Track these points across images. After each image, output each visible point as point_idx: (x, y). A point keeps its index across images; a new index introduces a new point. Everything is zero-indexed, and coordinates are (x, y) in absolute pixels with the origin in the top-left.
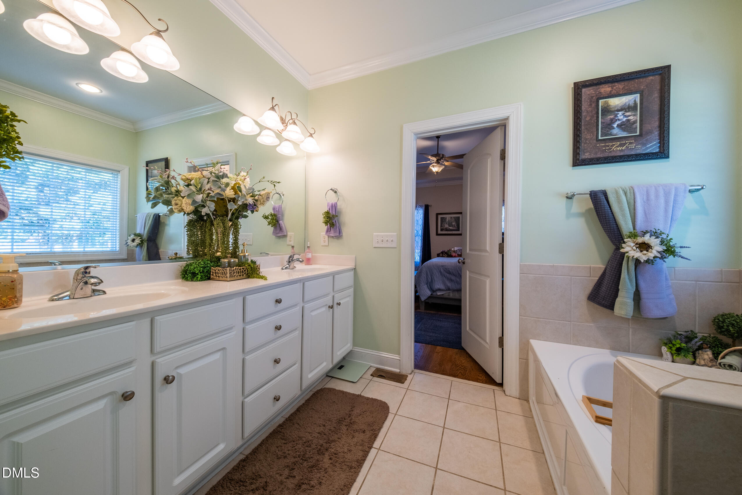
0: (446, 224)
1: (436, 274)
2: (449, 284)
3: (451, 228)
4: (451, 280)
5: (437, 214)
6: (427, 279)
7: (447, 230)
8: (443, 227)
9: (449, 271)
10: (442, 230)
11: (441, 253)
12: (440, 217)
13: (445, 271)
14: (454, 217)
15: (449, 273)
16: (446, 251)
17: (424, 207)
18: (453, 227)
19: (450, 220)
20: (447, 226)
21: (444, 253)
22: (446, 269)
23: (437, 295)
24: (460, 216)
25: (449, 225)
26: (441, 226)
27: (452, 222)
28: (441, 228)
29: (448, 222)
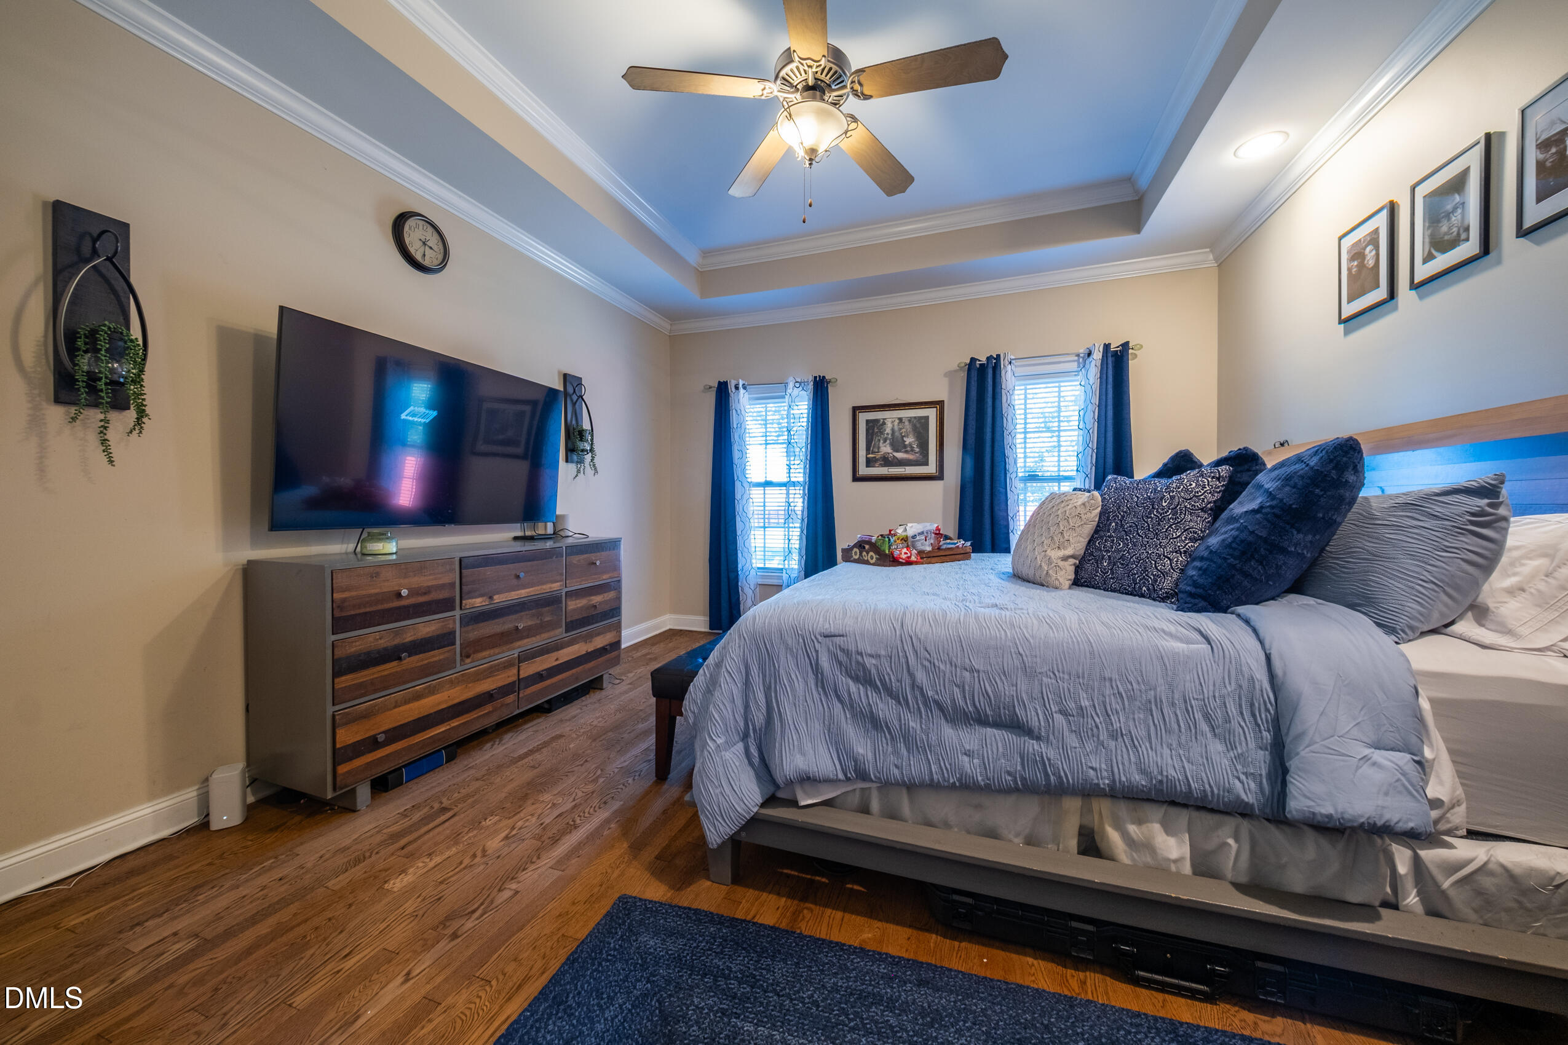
0: (885, 441)
1: (791, 681)
2: (862, 747)
3: (899, 455)
4: (873, 723)
5: (856, 410)
6: (747, 707)
7: (887, 461)
8: (873, 453)
9: (864, 666)
10: (869, 463)
11: (855, 546)
12: (863, 418)
13: (840, 663)
14: (910, 420)
15: (864, 678)
16: (874, 539)
17: (811, 386)
18: (907, 452)
19: (896, 428)
20: (886, 449)
21: (867, 547)
22: (846, 652)
23: (795, 810)
24: (931, 413)
25: (892, 445)
26: (868, 450)
27: (903, 437)
28: (868, 456)
29: (890, 436)
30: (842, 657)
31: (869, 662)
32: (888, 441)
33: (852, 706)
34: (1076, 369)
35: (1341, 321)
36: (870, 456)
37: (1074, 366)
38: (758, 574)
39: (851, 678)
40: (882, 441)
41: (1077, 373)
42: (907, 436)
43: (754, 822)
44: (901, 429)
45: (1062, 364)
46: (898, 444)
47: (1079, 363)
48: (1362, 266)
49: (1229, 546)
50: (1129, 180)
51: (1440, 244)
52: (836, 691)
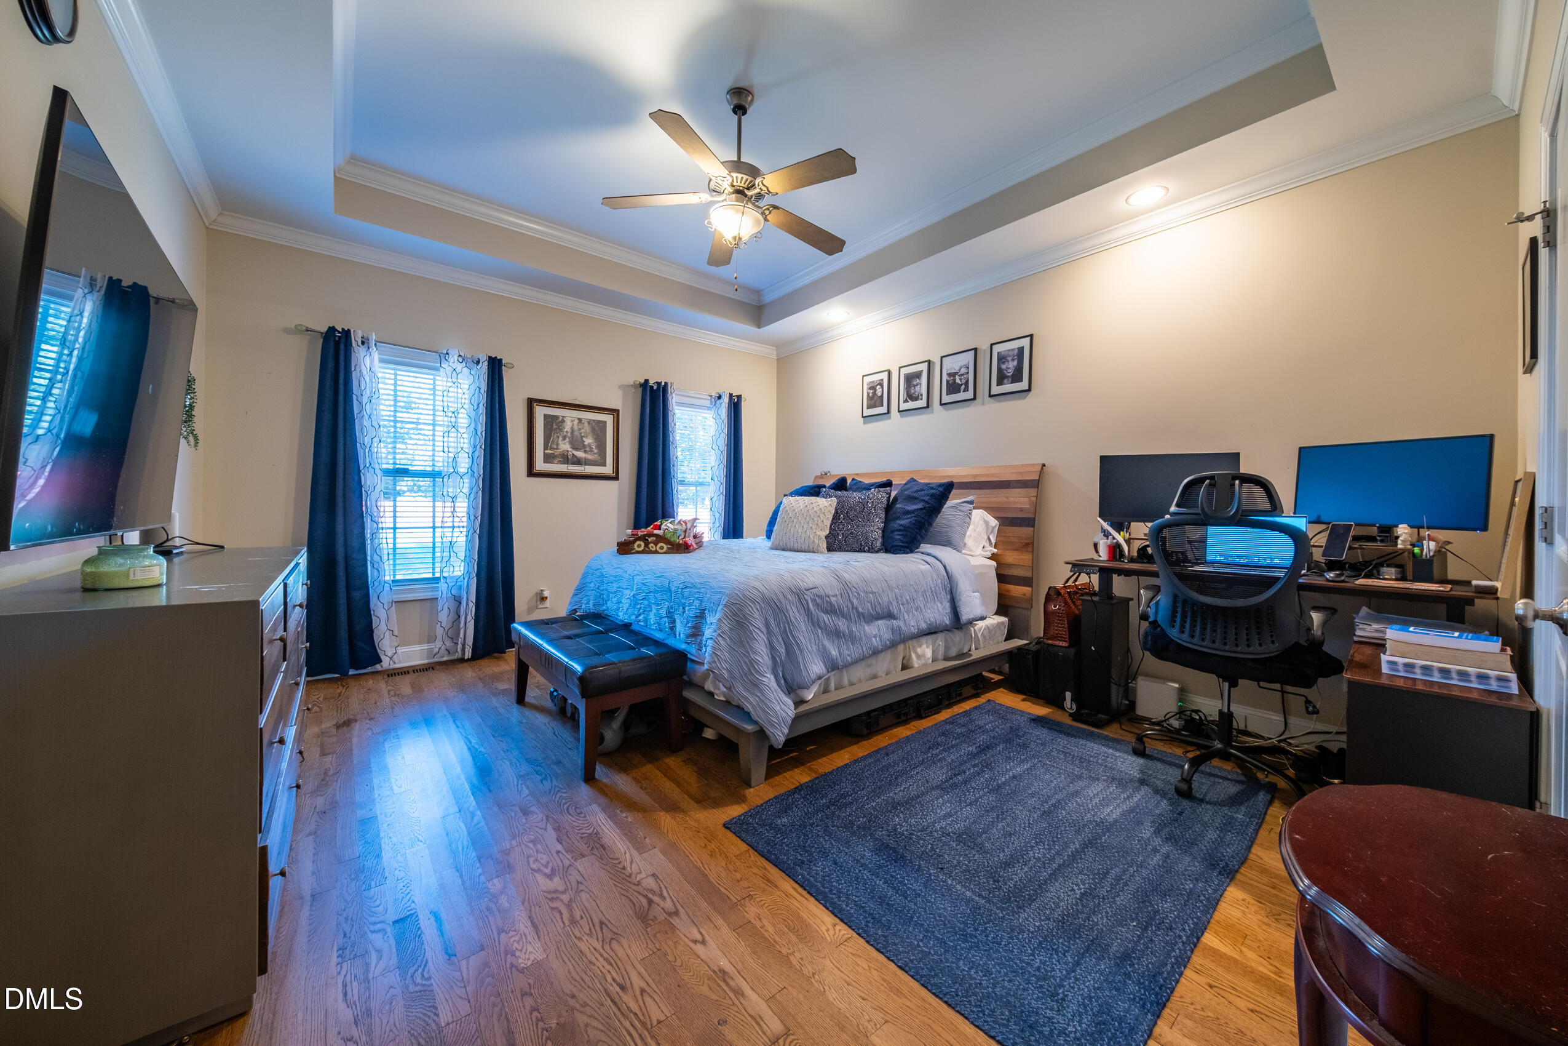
0: (564, 438)
2: (834, 650)
3: (580, 454)
4: (837, 635)
5: (532, 402)
7: (566, 459)
8: (551, 449)
9: (831, 603)
10: (548, 459)
12: (540, 411)
13: (819, 604)
14: (589, 422)
17: (482, 367)
18: (586, 452)
19: (576, 427)
20: (565, 446)
21: (651, 540)
22: (820, 597)
23: (805, 704)
24: (609, 419)
25: (571, 443)
26: (546, 448)
27: (582, 437)
28: (546, 451)
29: (569, 434)
30: (819, 601)
31: (833, 599)
32: (567, 440)
33: (826, 629)
34: (709, 405)
35: (863, 417)
36: (548, 451)
37: (707, 403)
38: (393, 588)
39: (823, 612)
40: (561, 438)
41: (709, 408)
42: (587, 437)
43: (797, 718)
44: (580, 429)
45: (701, 400)
46: (577, 444)
47: (711, 401)
48: (875, 393)
49: (914, 524)
50: (758, 292)
51: (911, 397)
52: (818, 622)
